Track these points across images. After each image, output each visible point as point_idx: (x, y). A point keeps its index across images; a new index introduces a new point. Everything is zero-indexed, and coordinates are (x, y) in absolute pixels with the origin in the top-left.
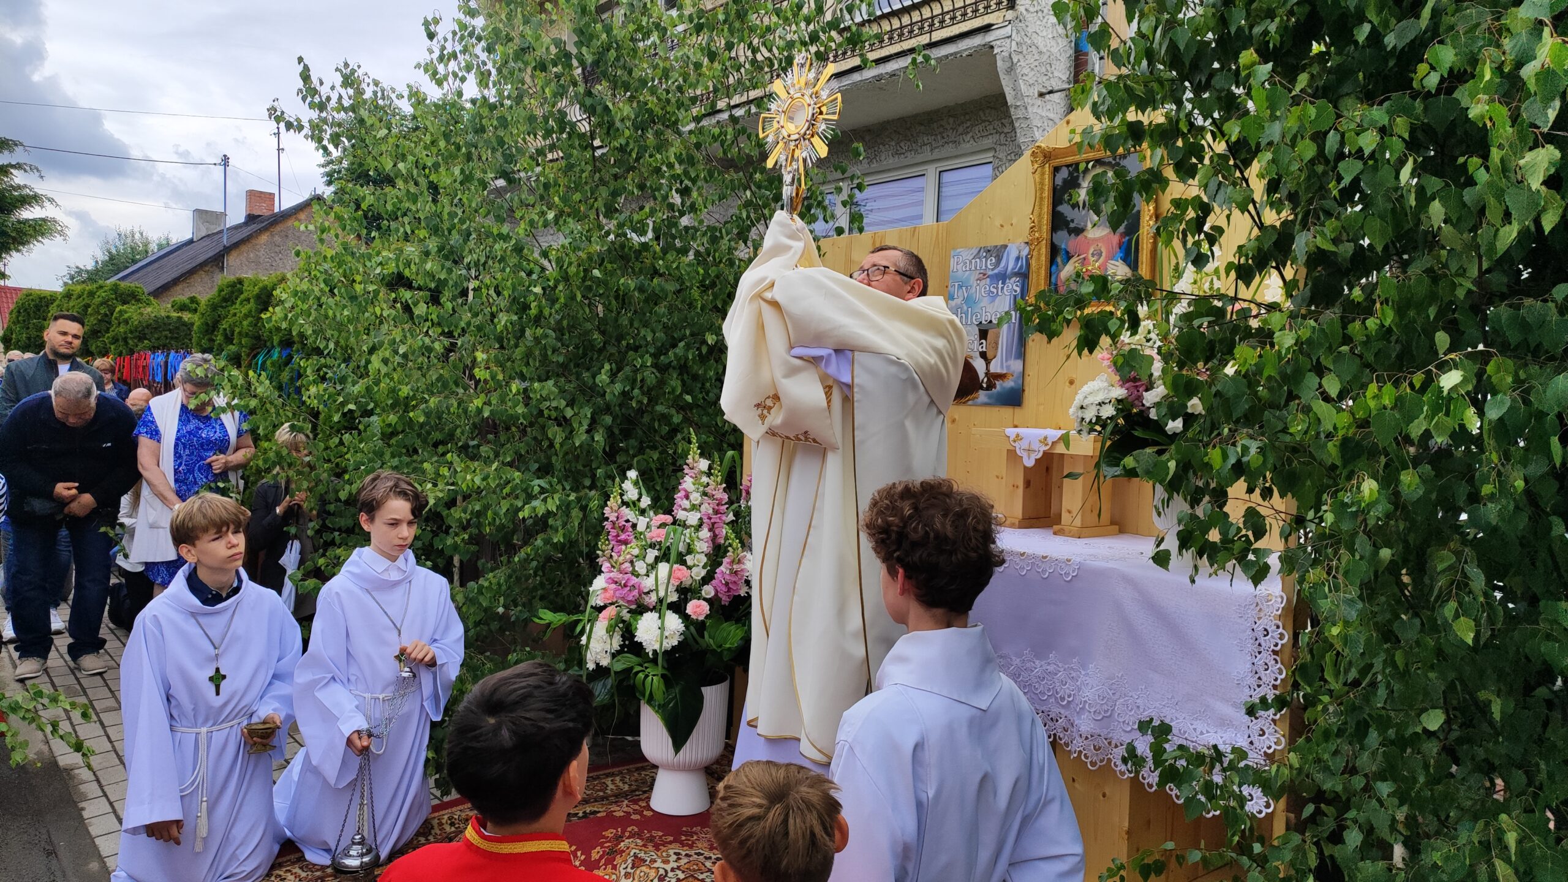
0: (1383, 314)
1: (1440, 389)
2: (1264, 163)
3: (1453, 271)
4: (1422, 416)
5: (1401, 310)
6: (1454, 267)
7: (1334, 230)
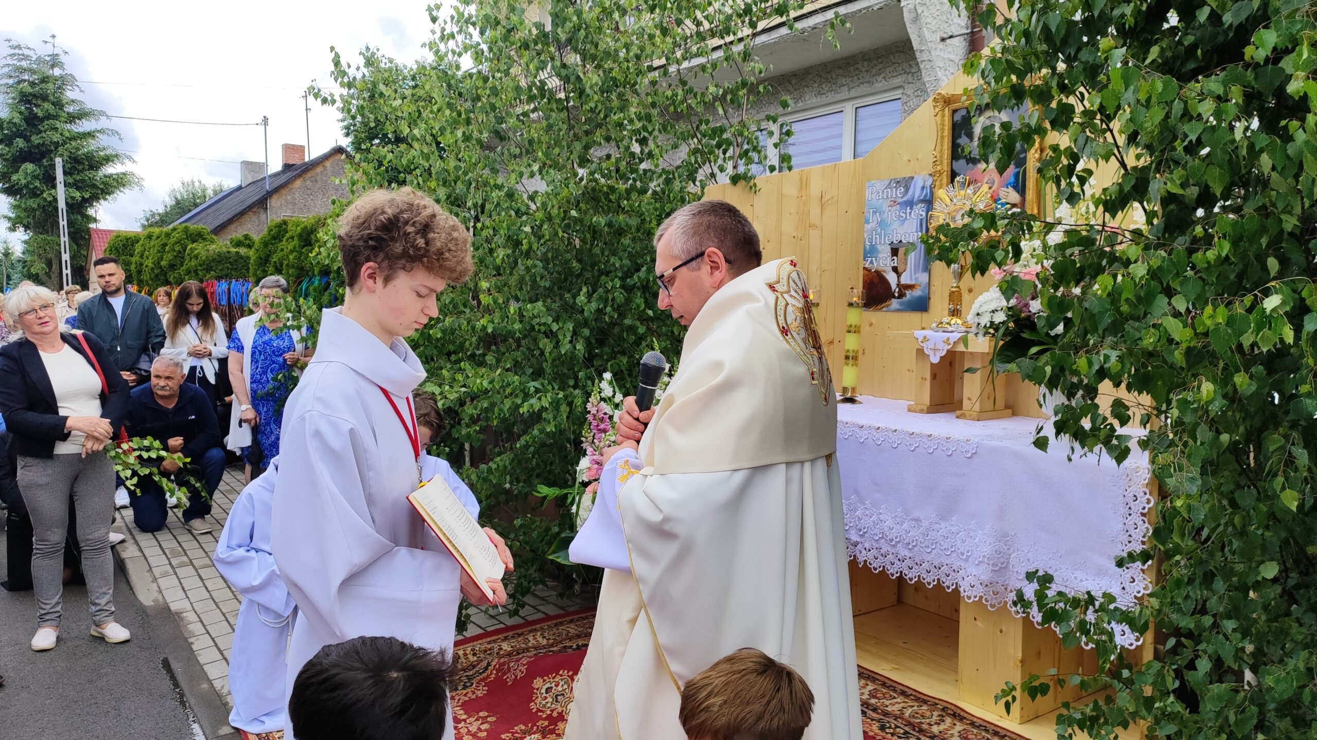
0: (1220, 245)
1: (1264, 310)
2: (1124, 121)
3: (1280, 209)
4: (1250, 331)
5: (1235, 243)
6: (1280, 206)
7: (1181, 177)
